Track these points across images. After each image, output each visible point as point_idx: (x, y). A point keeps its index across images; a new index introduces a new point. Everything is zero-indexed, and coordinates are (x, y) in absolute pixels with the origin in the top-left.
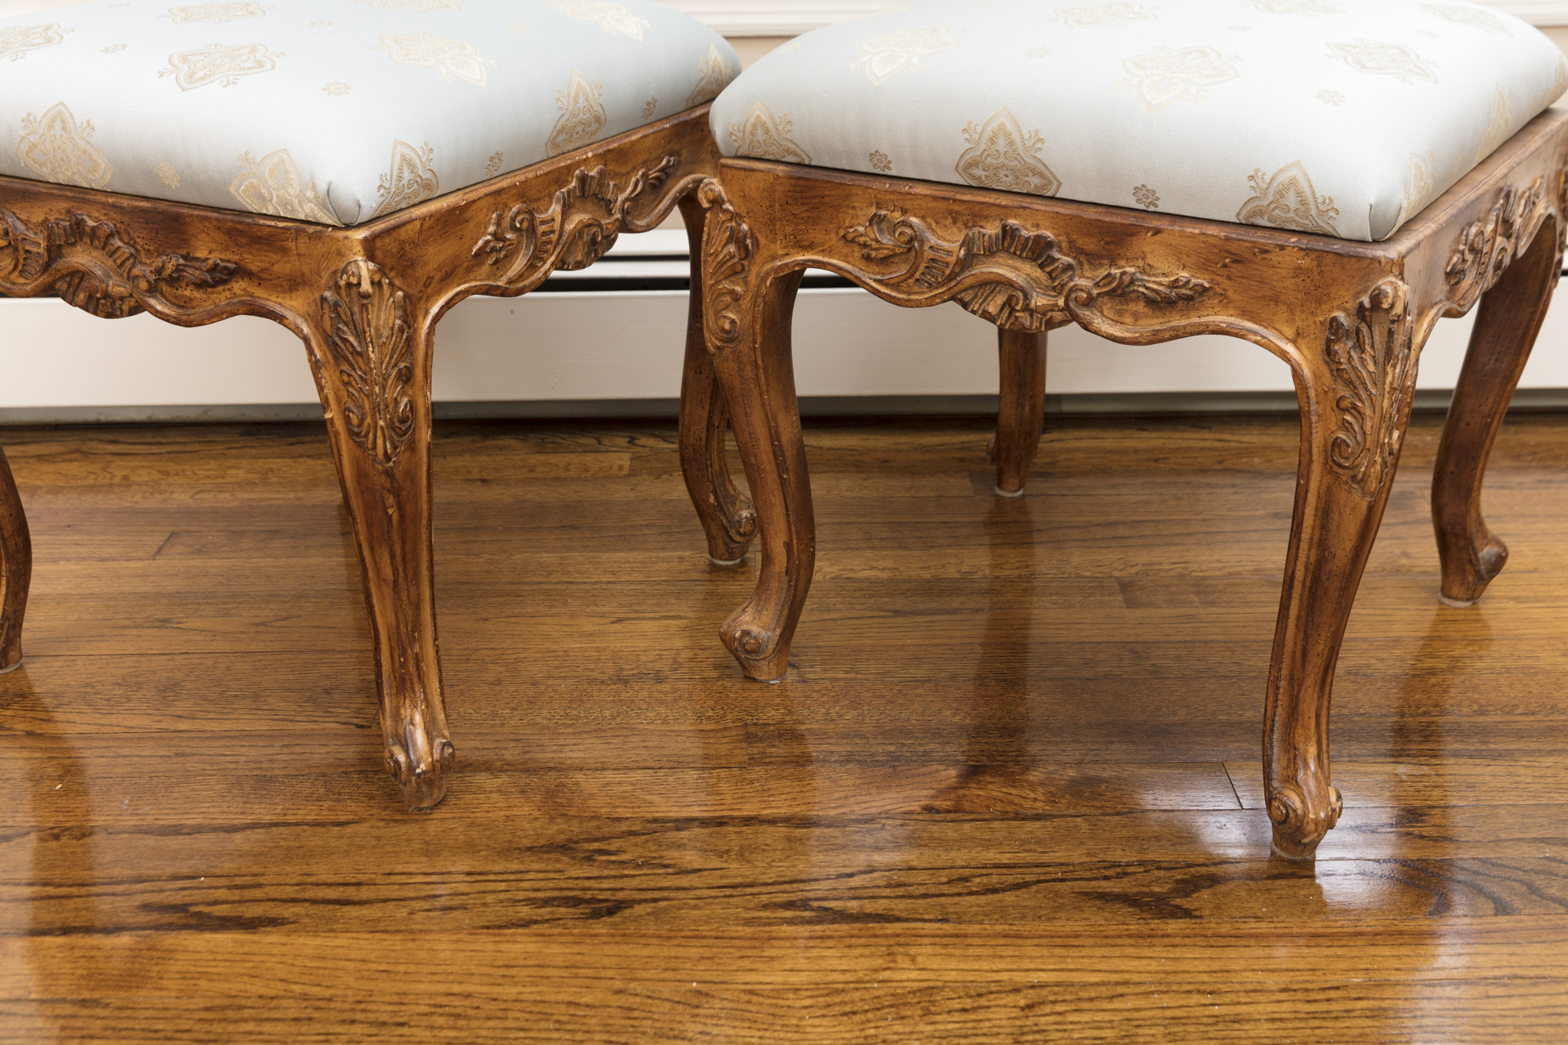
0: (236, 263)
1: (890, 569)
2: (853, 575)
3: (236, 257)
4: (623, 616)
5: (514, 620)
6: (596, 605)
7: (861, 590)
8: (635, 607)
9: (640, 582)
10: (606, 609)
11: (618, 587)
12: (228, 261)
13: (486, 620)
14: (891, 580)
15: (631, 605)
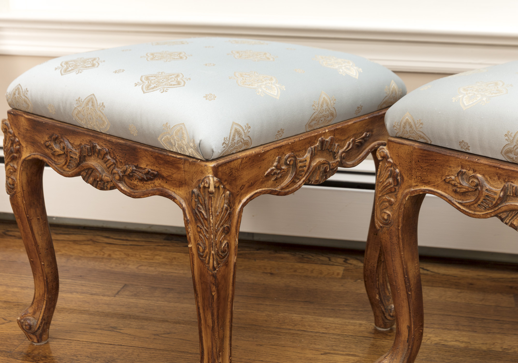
0: (157, 172)
1: (466, 342)
2: (446, 343)
3: (158, 169)
4: (327, 351)
5: (274, 347)
6: (315, 344)
7: (449, 352)
8: (334, 348)
9: (339, 335)
10: (319, 347)
11: (327, 336)
12: (154, 170)
13: (261, 345)
14: (466, 348)
15: (332, 346)
